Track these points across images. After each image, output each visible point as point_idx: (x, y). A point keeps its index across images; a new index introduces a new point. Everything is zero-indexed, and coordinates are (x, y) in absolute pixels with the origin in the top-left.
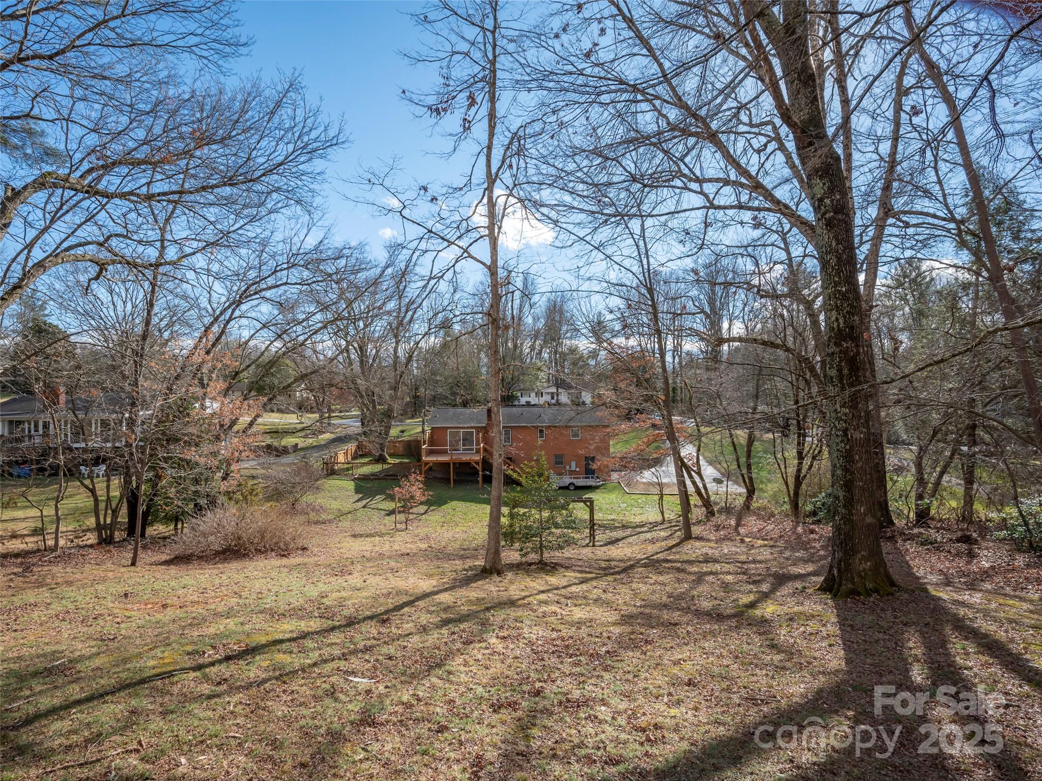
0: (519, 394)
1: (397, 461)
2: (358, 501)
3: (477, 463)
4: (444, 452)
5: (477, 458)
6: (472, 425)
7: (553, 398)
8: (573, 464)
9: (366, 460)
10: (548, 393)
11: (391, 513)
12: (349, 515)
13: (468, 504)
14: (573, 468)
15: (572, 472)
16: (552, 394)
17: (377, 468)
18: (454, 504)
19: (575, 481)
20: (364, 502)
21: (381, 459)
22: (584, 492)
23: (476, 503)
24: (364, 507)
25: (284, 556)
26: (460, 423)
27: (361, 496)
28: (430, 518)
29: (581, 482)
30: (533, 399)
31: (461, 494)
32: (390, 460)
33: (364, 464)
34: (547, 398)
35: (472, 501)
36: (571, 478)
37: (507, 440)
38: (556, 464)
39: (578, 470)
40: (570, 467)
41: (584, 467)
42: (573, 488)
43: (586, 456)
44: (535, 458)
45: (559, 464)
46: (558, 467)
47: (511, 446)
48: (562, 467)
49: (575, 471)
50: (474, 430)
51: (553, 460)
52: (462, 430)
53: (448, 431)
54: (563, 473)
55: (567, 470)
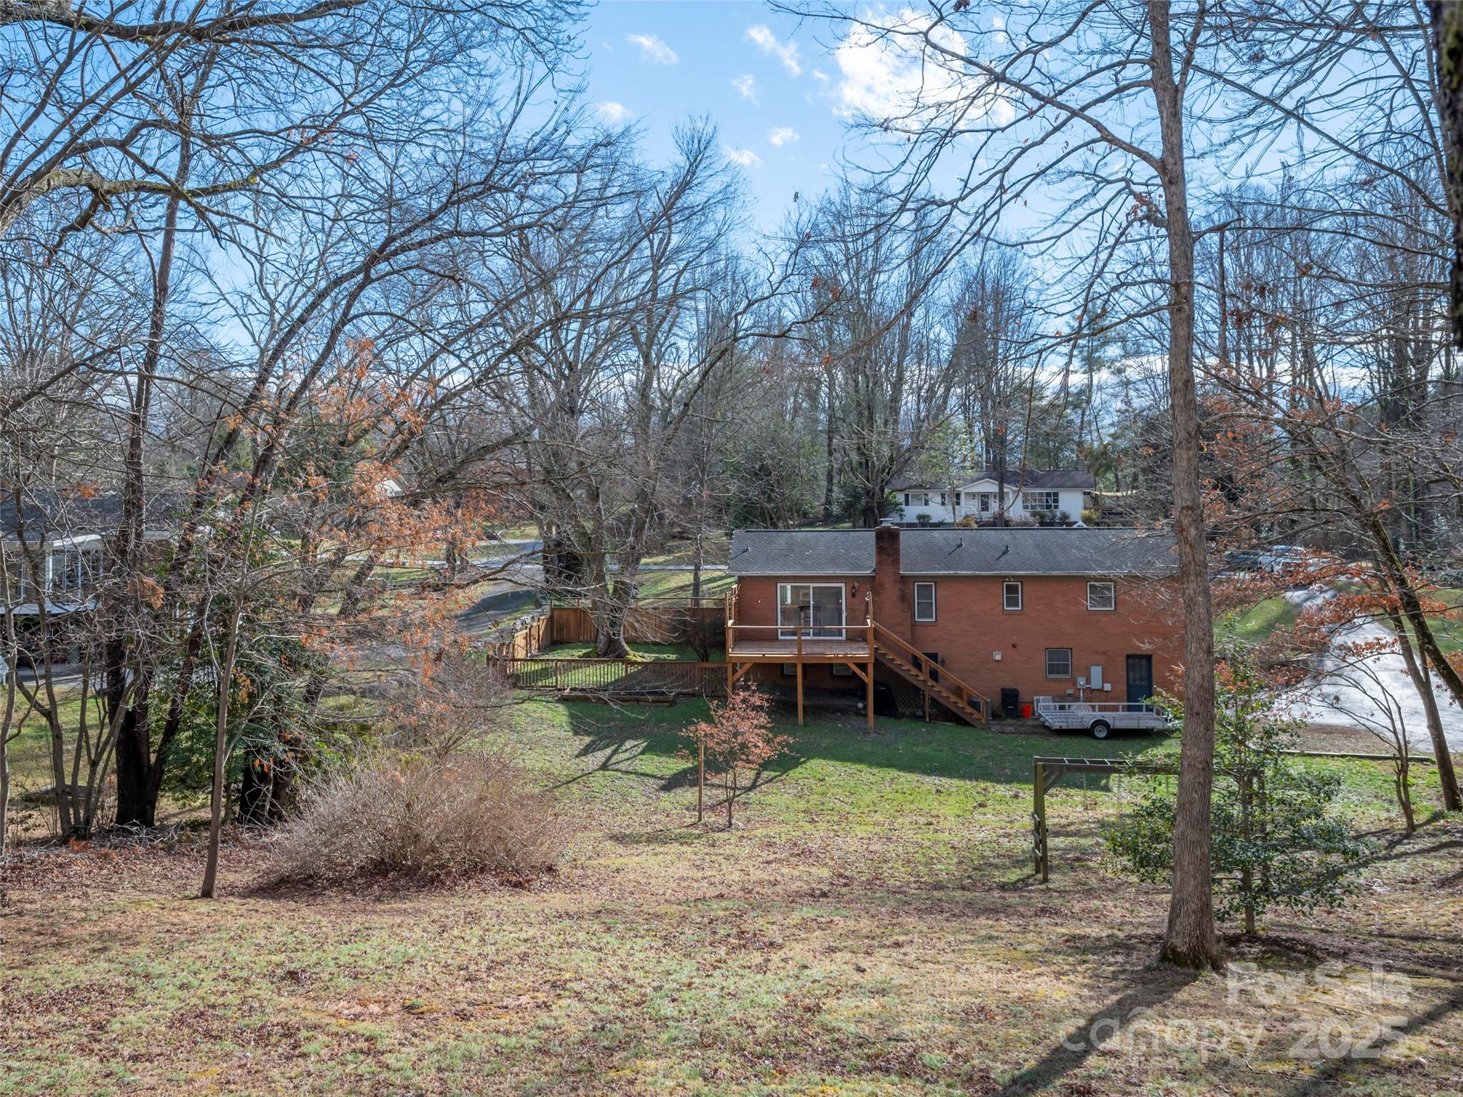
0: (900, 498)
1: (649, 657)
2: (585, 752)
3: (863, 667)
4: (770, 638)
5: (862, 653)
6: (839, 572)
7: (985, 507)
8: (1096, 672)
9: (577, 653)
10: (973, 495)
11: (672, 783)
12: (574, 787)
13: (853, 767)
14: (1096, 682)
15: (1092, 695)
16: (985, 496)
17: (608, 673)
18: (816, 766)
19: (1108, 716)
20: (600, 756)
21: (612, 652)
22: (1136, 743)
23: (871, 765)
24: (604, 767)
25: (518, 885)
26: (806, 567)
27: (587, 740)
28: (769, 799)
29: (1121, 719)
30: (937, 511)
31: (826, 742)
32: (635, 656)
33: (572, 665)
34: (969, 507)
35: (859, 760)
36: (1093, 708)
37: (925, 611)
38: (1051, 672)
39: (1108, 687)
40: (1088, 681)
41: (1125, 680)
42: (1103, 734)
43: (1129, 653)
44: (998, 657)
45: (1058, 672)
46: (1056, 680)
47: (935, 624)
48: (1067, 680)
49: (1101, 690)
50: (843, 585)
51: (1041, 660)
52: (812, 585)
53: (779, 585)
54: (1070, 695)
55: (1079, 687)
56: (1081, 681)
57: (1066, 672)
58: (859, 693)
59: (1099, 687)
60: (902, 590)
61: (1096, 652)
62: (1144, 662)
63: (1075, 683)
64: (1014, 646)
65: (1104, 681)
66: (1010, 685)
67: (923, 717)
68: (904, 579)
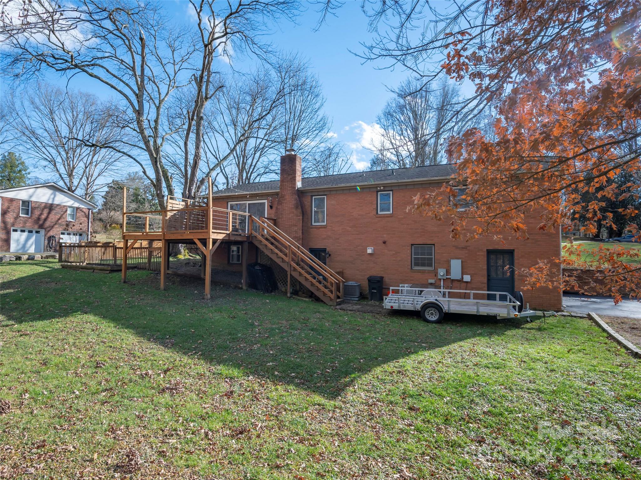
8: (456, 264)
14: (456, 274)
15: (453, 283)
38: (417, 264)
39: (467, 278)
40: (448, 272)
41: (485, 273)
42: (434, 318)
43: (490, 248)
44: (369, 251)
45: (423, 265)
46: (419, 271)
47: (324, 227)
49: (461, 281)
50: (267, 202)
51: (406, 254)
52: (248, 202)
53: (229, 203)
54: (431, 284)
55: (439, 277)
56: (441, 272)
57: (430, 265)
59: (459, 277)
60: (296, 200)
61: (457, 248)
62: (506, 256)
63: (436, 274)
64: (384, 243)
65: (463, 274)
67: (284, 293)
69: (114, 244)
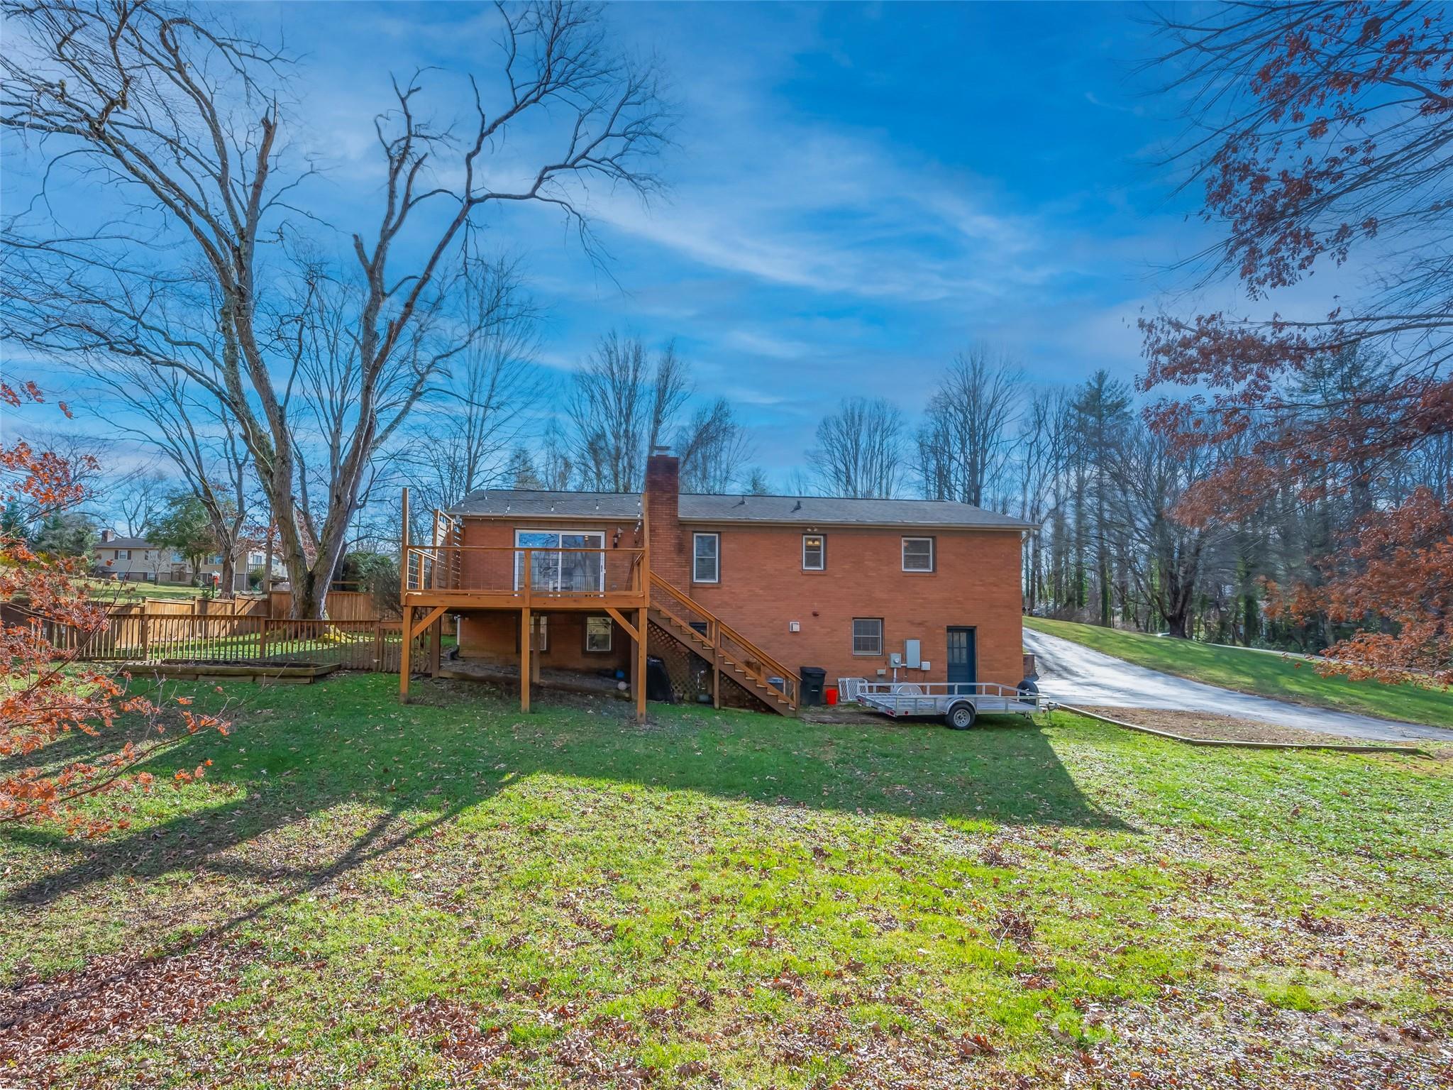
3: (632, 618)
6: (598, 517)
8: (913, 647)
14: (913, 660)
15: (909, 674)
26: (555, 512)
35: (627, 775)
36: (923, 689)
37: (707, 571)
38: (857, 647)
39: (926, 666)
40: (904, 659)
41: (946, 657)
43: (950, 624)
44: (796, 628)
45: (866, 648)
46: (864, 658)
47: (713, 587)
48: (877, 659)
49: (919, 670)
50: (602, 534)
51: (847, 633)
52: (562, 533)
53: (518, 532)
54: (881, 676)
55: (893, 665)
56: (896, 658)
57: (876, 649)
58: (620, 674)
59: (917, 665)
60: (678, 537)
61: (912, 623)
62: (964, 636)
63: (887, 662)
64: (815, 615)
65: (922, 659)
66: (811, 664)
67: (710, 702)
68: (682, 525)
69: (143, 609)
